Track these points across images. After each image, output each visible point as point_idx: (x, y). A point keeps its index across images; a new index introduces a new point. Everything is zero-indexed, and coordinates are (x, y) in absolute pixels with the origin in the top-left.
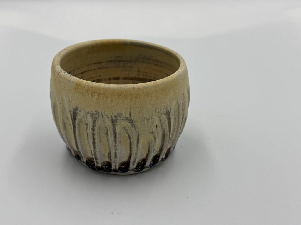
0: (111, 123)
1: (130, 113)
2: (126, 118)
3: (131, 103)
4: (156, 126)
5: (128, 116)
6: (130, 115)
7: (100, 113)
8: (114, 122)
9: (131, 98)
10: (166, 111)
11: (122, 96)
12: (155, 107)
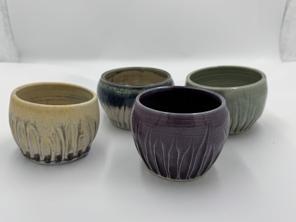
0: (24, 126)
1: (35, 121)
2: (33, 124)
3: (36, 115)
4: (52, 134)
5: (33, 123)
6: (35, 123)
7: (20, 118)
8: (26, 125)
9: (37, 112)
10: (61, 126)
11: (31, 110)
12: (52, 121)
